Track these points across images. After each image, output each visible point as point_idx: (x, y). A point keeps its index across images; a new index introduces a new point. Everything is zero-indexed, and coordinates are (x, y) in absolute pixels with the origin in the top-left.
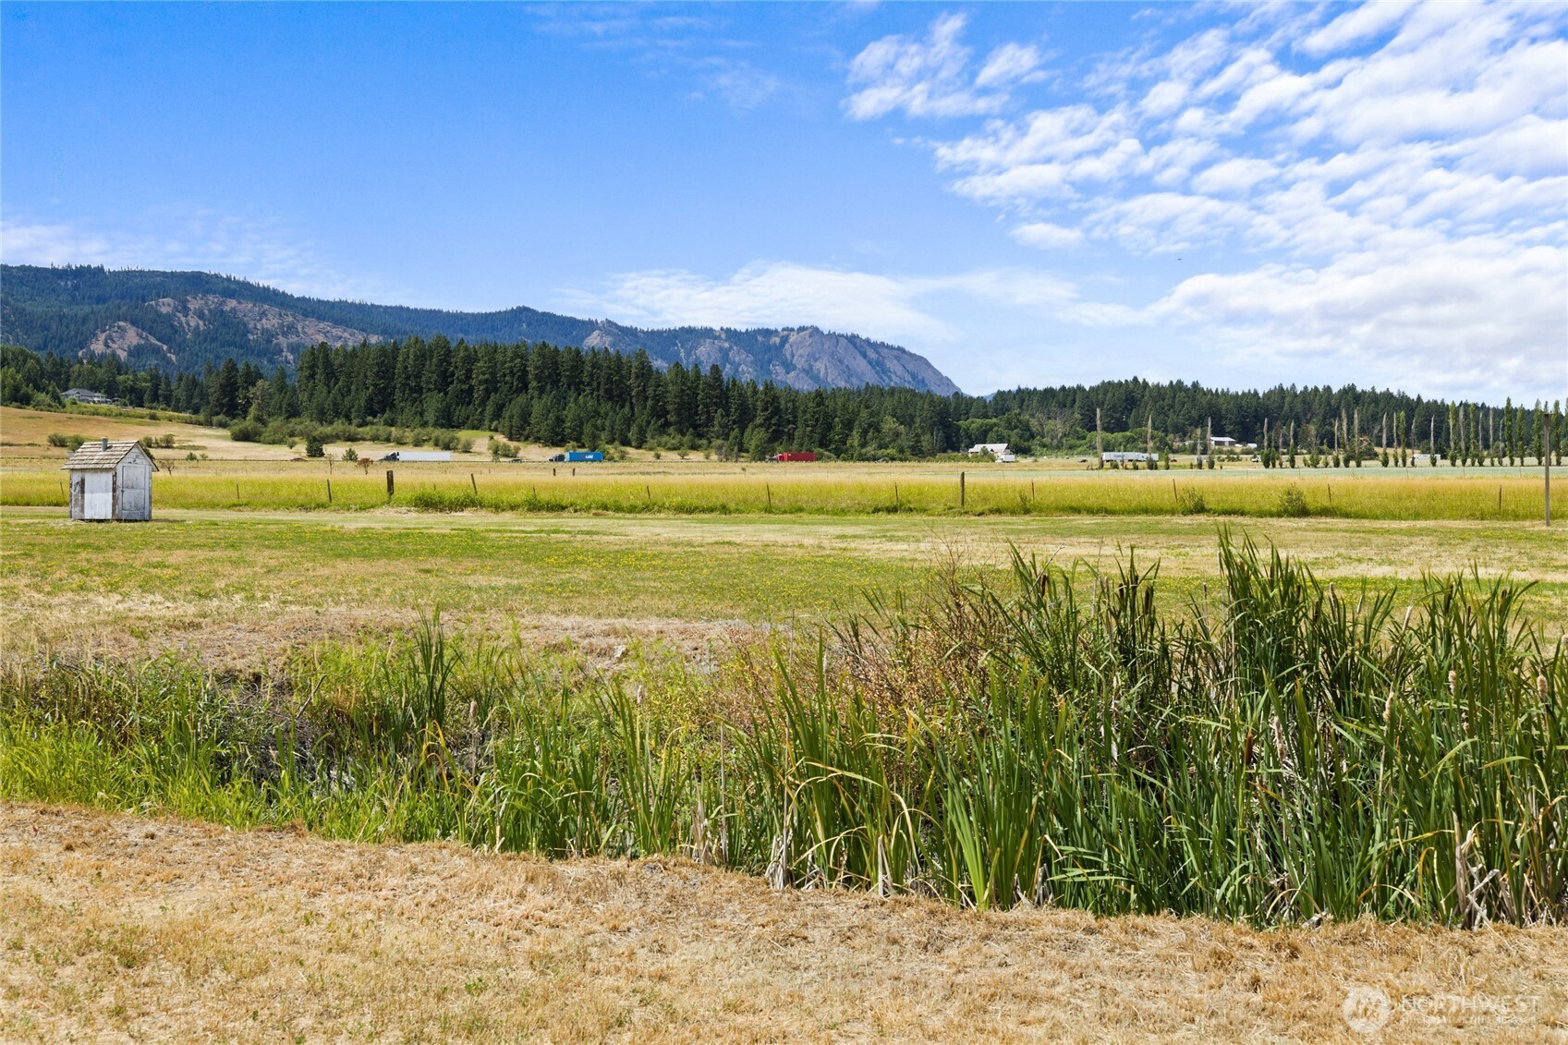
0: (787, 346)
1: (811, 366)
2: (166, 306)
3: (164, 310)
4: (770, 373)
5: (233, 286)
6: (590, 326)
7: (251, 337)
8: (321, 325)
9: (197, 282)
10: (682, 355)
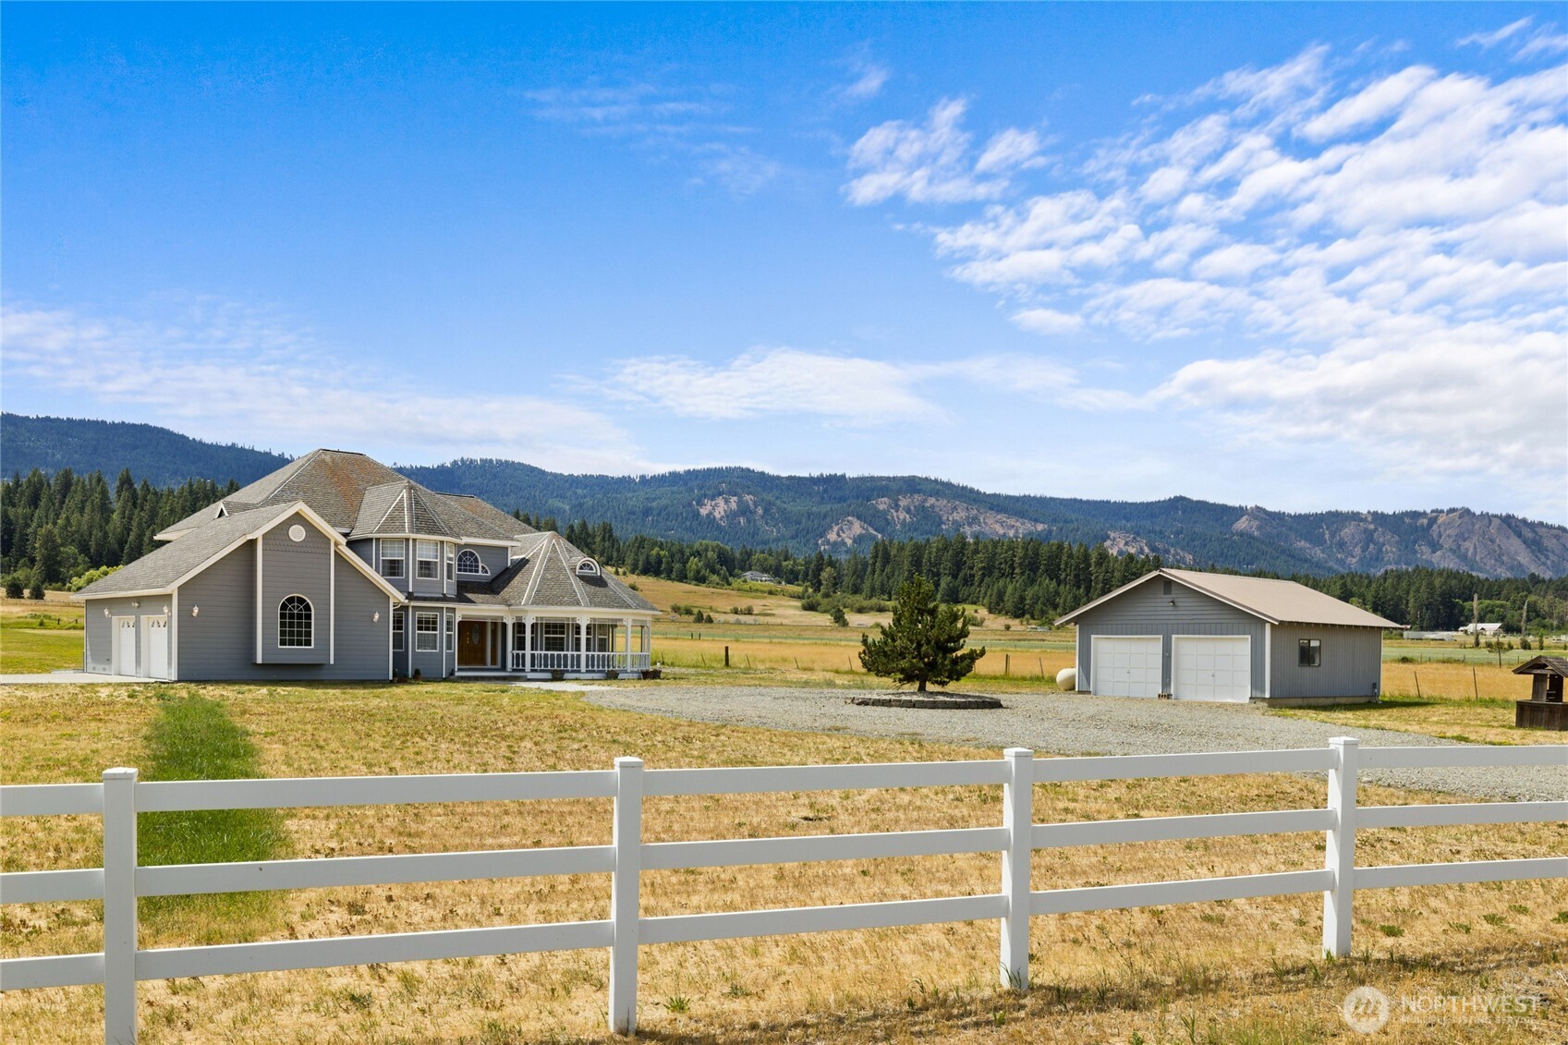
0: (1435, 527)
1: (1459, 546)
2: (883, 504)
3: (881, 507)
4: (1415, 552)
5: (939, 487)
6: (1239, 512)
7: (944, 527)
8: (999, 517)
9: (912, 485)
10: (1327, 536)
